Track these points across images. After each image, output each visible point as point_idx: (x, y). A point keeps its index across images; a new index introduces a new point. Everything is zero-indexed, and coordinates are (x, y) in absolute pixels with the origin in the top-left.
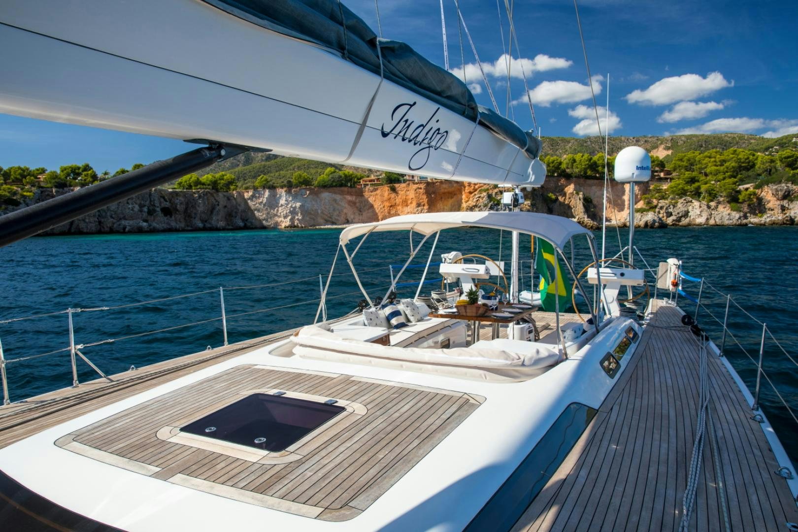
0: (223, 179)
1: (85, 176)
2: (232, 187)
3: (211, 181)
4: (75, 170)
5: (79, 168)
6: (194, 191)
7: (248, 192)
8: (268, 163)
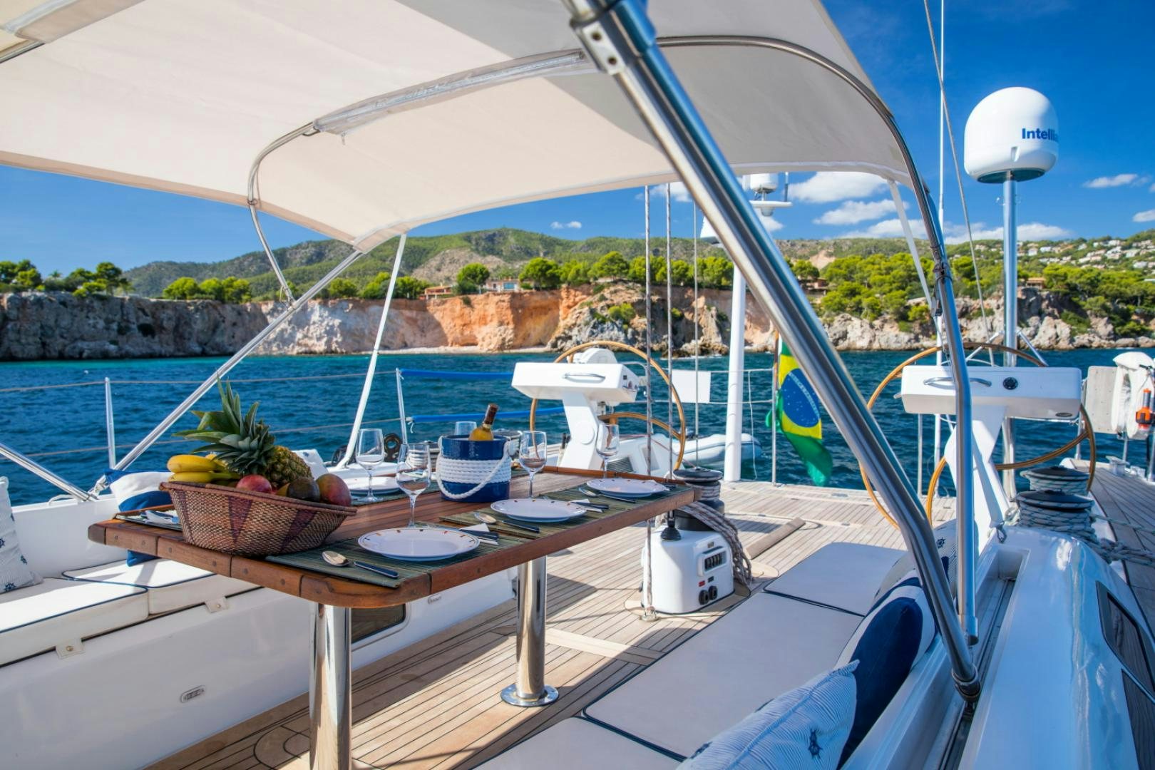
0: (231, 286)
1: (22, 277)
2: (245, 297)
3: (214, 289)
4: (7, 268)
5: (13, 267)
6: (188, 301)
7: (267, 304)
8: (309, 268)
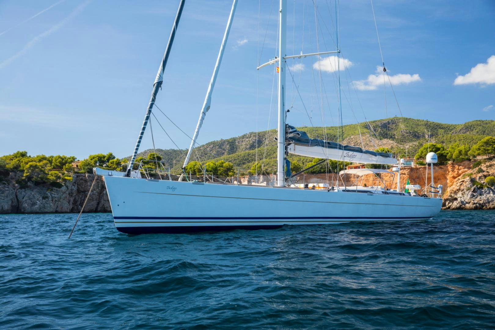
0: (222, 166)
1: (111, 163)
2: (230, 174)
3: (212, 168)
4: (101, 158)
5: (104, 157)
6: (198, 176)
7: (244, 178)
8: (251, 151)
